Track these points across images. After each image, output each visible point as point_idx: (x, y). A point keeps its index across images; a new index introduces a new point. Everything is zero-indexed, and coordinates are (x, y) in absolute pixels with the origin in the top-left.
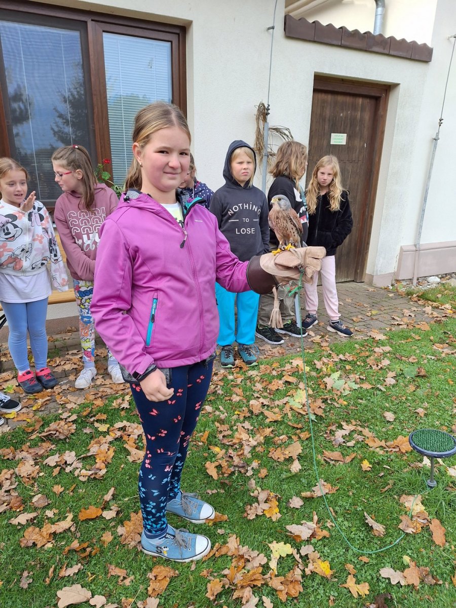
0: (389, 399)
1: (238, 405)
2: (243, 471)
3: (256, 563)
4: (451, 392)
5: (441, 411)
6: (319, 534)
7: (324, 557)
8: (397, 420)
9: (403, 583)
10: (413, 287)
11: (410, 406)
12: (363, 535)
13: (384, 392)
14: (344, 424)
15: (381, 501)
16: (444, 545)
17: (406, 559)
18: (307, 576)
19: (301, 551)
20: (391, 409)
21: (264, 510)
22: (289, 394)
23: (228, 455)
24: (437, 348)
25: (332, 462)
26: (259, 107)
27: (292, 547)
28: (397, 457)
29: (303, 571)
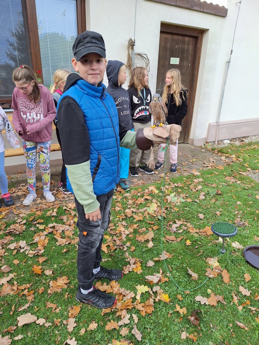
0: (201, 207)
1: (119, 213)
2: (121, 248)
3: (129, 297)
4: (234, 202)
5: (229, 213)
6: (163, 280)
7: (165, 292)
8: (206, 218)
9: (207, 303)
10: (215, 146)
11: (212, 210)
12: (186, 280)
13: (199, 203)
14: (177, 221)
15: (196, 261)
16: (229, 283)
17: (209, 291)
18: (156, 302)
19: (153, 289)
20: (202, 212)
21: (133, 268)
22: (147, 205)
23: (113, 240)
24: (227, 179)
25: (170, 242)
26: (129, 41)
27: (148, 287)
28: (205, 238)
29: (154, 300)
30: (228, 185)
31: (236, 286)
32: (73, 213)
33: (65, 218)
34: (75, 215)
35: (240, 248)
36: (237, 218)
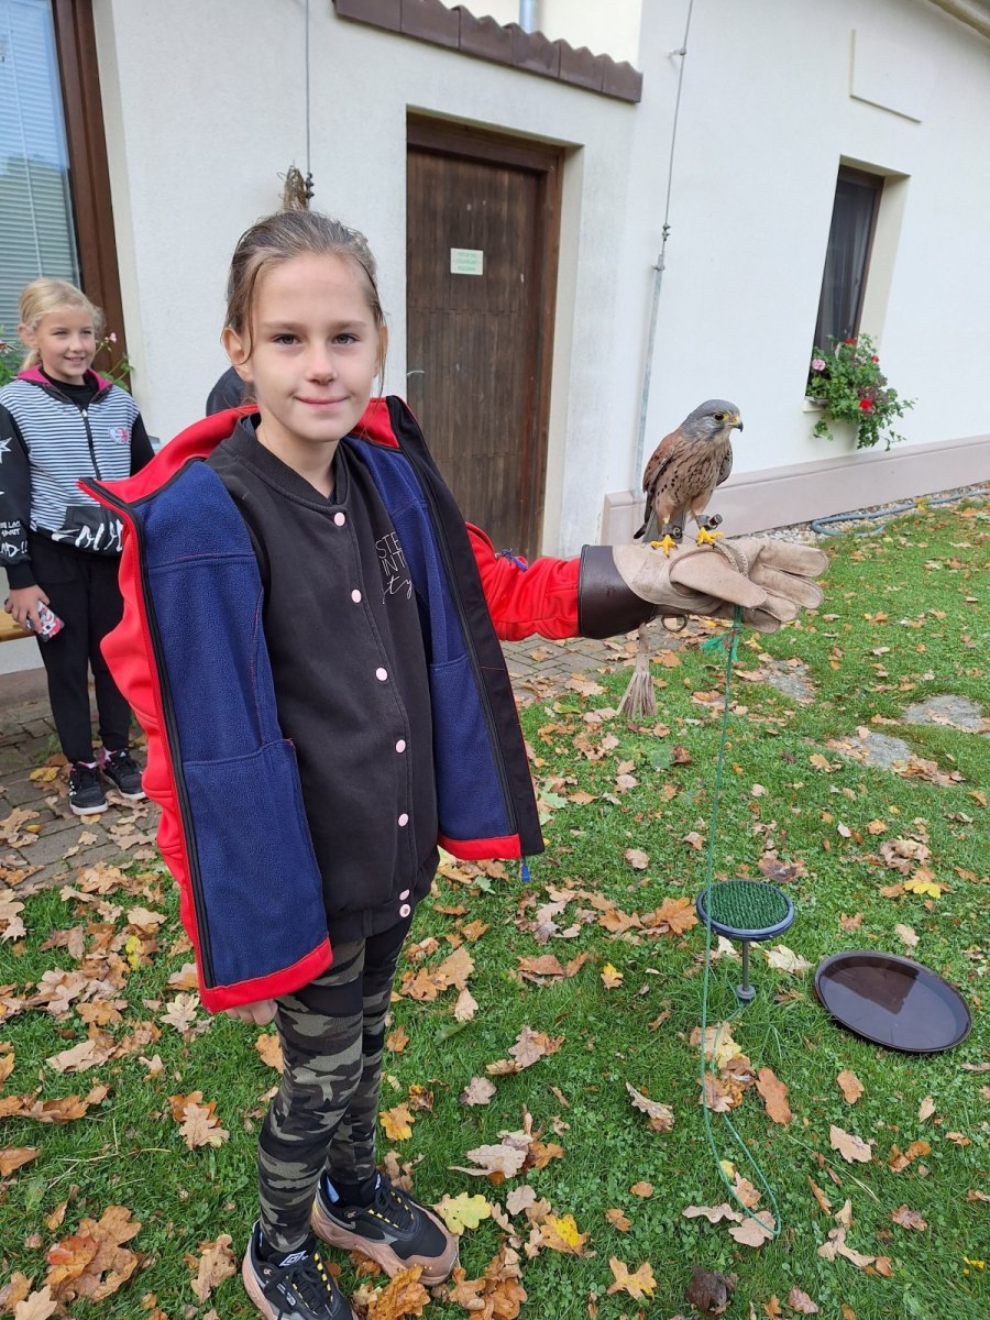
0: (631, 820)
4: (743, 790)
5: (732, 834)
6: (540, 1154)
7: (561, 1207)
8: (654, 865)
11: (672, 831)
12: (630, 1136)
13: (619, 807)
14: (551, 889)
15: (655, 1050)
17: (726, 1167)
18: (530, 1261)
19: (508, 1206)
20: (637, 841)
24: (700, 702)
25: (541, 981)
26: (288, 177)
27: (488, 1200)
28: (667, 945)
29: (521, 1251)
30: (708, 725)
31: (815, 1128)
32: (111, 912)
33: (74, 940)
34: (123, 920)
35: (799, 971)
36: (764, 851)
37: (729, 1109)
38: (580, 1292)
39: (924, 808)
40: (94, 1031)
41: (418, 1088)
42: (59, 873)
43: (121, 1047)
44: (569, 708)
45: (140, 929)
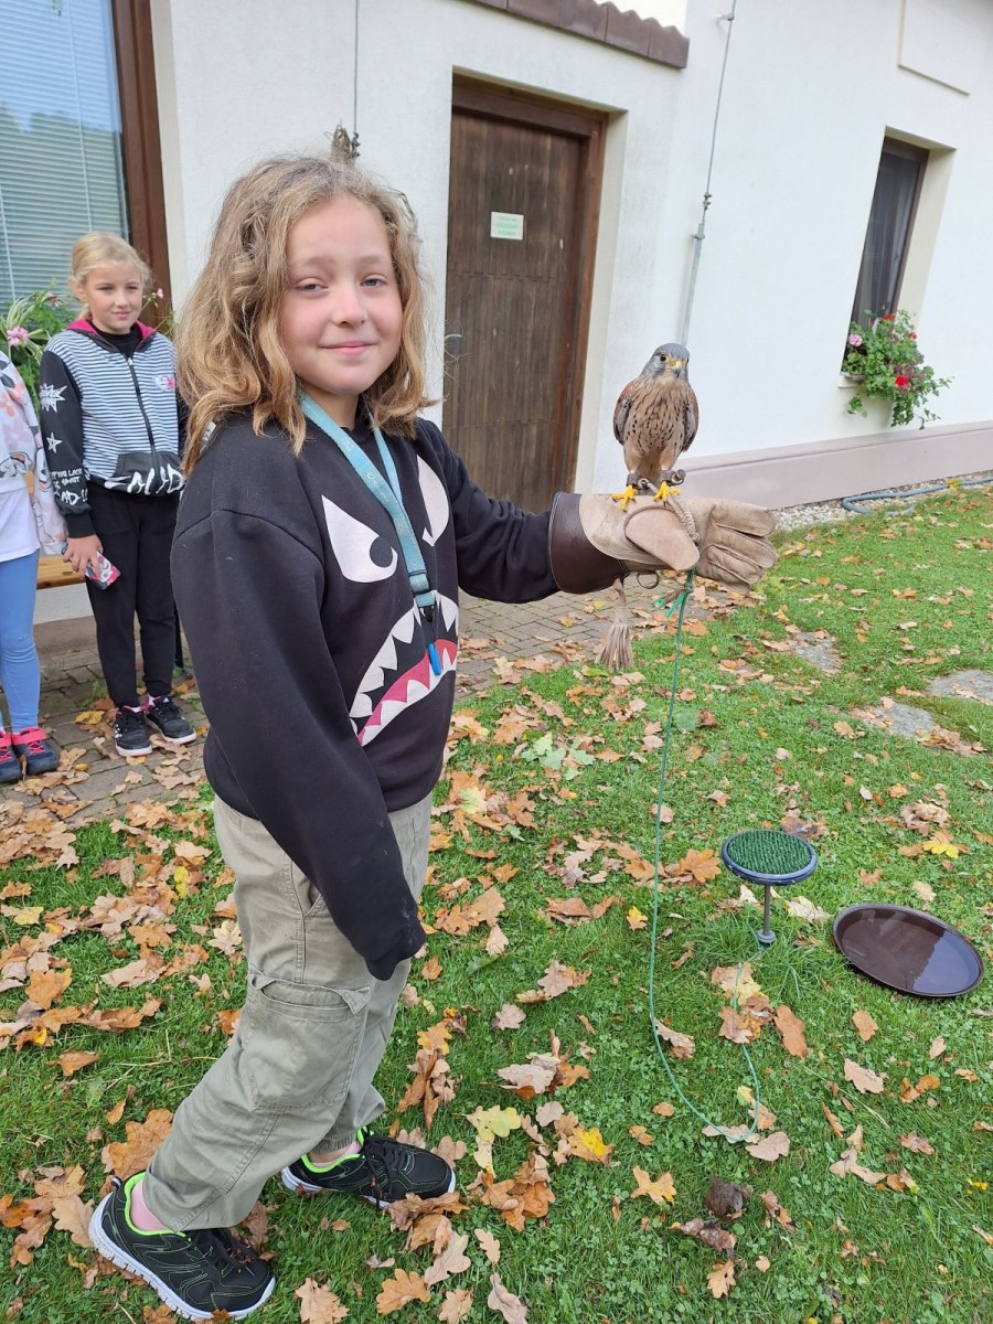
0: (657, 777)
4: (768, 753)
5: (755, 793)
6: (568, 1074)
7: (588, 1120)
8: (679, 819)
11: (697, 789)
12: (654, 1062)
13: (645, 765)
14: (578, 838)
16: (805, 1054)
17: (744, 1094)
18: (558, 1167)
19: (537, 1119)
20: (663, 797)
24: (726, 669)
25: (568, 922)
26: (335, 137)
27: (519, 1113)
28: (690, 893)
29: (550, 1158)
30: (733, 692)
31: (830, 1061)
32: (159, 846)
33: (125, 868)
34: (170, 853)
35: (819, 921)
36: (787, 810)
37: (748, 1041)
38: (605, 1196)
39: (945, 775)
40: (145, 952)
41: (452, 1012)
42: (107, 808)
43: (171, 966)
44: (597, 671)
45: (188, 862)
